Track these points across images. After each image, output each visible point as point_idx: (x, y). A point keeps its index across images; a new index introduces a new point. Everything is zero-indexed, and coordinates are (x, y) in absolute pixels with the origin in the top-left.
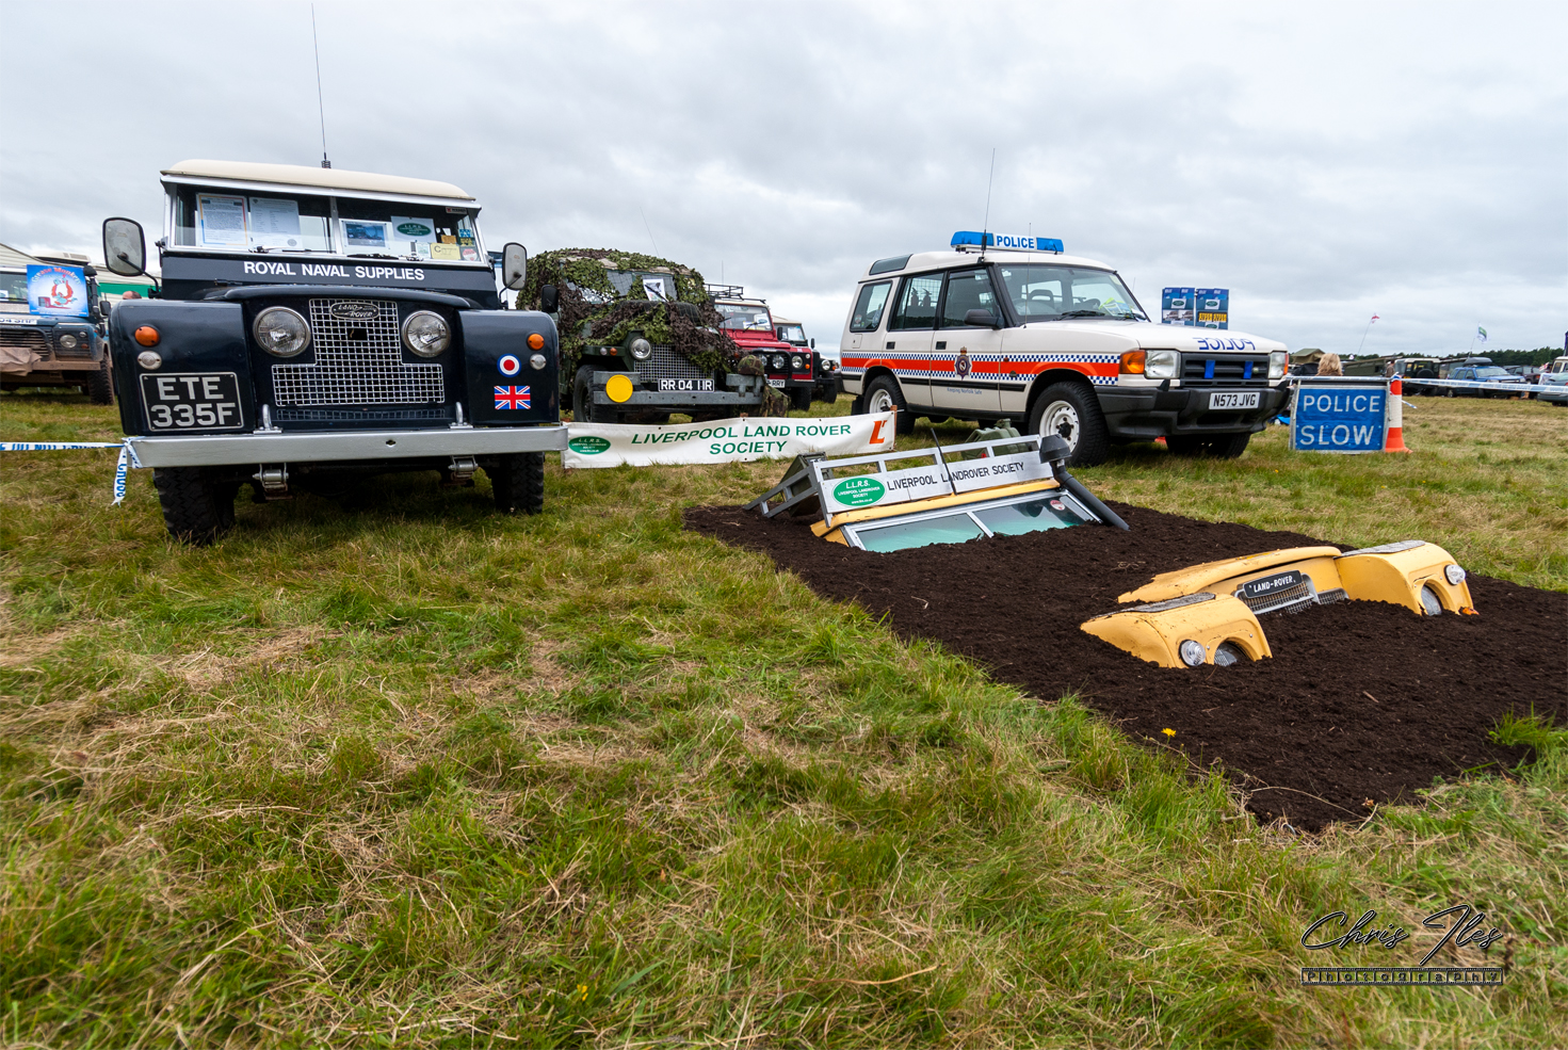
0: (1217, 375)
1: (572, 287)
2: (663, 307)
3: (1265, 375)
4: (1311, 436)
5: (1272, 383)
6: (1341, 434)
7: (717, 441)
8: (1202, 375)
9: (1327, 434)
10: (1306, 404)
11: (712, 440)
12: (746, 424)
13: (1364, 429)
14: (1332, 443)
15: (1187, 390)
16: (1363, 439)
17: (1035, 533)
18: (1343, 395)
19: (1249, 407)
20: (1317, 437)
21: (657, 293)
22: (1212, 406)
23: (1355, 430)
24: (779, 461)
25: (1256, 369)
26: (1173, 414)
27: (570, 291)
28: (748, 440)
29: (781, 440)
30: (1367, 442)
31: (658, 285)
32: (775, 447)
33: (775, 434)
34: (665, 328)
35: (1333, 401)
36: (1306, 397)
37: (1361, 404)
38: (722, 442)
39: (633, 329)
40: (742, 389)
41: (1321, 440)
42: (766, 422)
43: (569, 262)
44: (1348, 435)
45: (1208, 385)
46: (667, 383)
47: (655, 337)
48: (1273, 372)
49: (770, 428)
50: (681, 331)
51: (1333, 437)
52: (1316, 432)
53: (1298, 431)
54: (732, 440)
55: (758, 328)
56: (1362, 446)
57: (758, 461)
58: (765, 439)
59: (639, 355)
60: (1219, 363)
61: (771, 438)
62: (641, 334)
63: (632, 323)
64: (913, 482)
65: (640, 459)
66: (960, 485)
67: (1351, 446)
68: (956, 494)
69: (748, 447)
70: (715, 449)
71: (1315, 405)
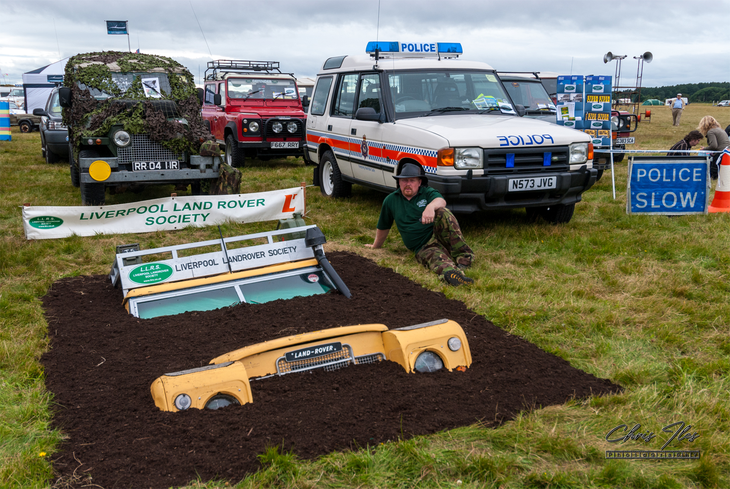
0: (516, 164)
1: (82, 87)
2: (141, 106)
3: (566, 161)
4: (645, 201)
5: (572, 168)
6: (670, 199)
7: (152, 215)
8: (504, 165)
9: (658, 199)
10: (639, 176)
11: (148, 214)
12: (175, 201)
13: (689, 195)
14: (662, 206)
15: (489, 177)
16: (688, 202)
17: (280, 301)
18: (670, 168)
19: (547, 187)
20: (649, 202)
21: (153, 89)
22: (511, 188)
23: (681, 195)
24: (202, 229)
25: (555, 158)
26: (481, 196)
27: (80, 91)
28: (177, 214)
29: (205, 212)
30: (692, 205)
31: (154, 82)
32: (200, 218)
33: (200, 208)
34: (141, 122)
35: (662, 173)
36: (639, 170)
37: (685, 175)
38: (155, 216)
39: (115, 123)
40: (202, 167)
41: (653, 204)
42: (192, 199)
43: (80, 68)
44: (676, 200)
45: (510, 172)
46: (139, 165)
47: (133, 129)
48: (573, 158)
49: (195, 204)
50: (153, 124)
51: (664, 201)
52: (648, 198)
53: (633, 198)
54: (163, 214)
55: (286, 98)
56: (688, 208)
57: (185, 229)
58: (191, 212)
59: (119, 143)
60: (518, 155)
61: (197, 211)
62: (121, 127)
63: (115, 119)
64: (197, 265)
65: (86, 231)
66: (235, 266)
67: (679, 208)
68: (231, 272)
69: (177, 219)
70: (150, 221)
71: (647, 177)
